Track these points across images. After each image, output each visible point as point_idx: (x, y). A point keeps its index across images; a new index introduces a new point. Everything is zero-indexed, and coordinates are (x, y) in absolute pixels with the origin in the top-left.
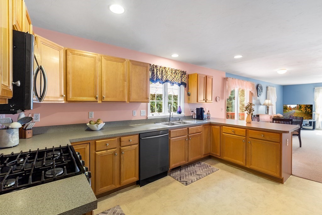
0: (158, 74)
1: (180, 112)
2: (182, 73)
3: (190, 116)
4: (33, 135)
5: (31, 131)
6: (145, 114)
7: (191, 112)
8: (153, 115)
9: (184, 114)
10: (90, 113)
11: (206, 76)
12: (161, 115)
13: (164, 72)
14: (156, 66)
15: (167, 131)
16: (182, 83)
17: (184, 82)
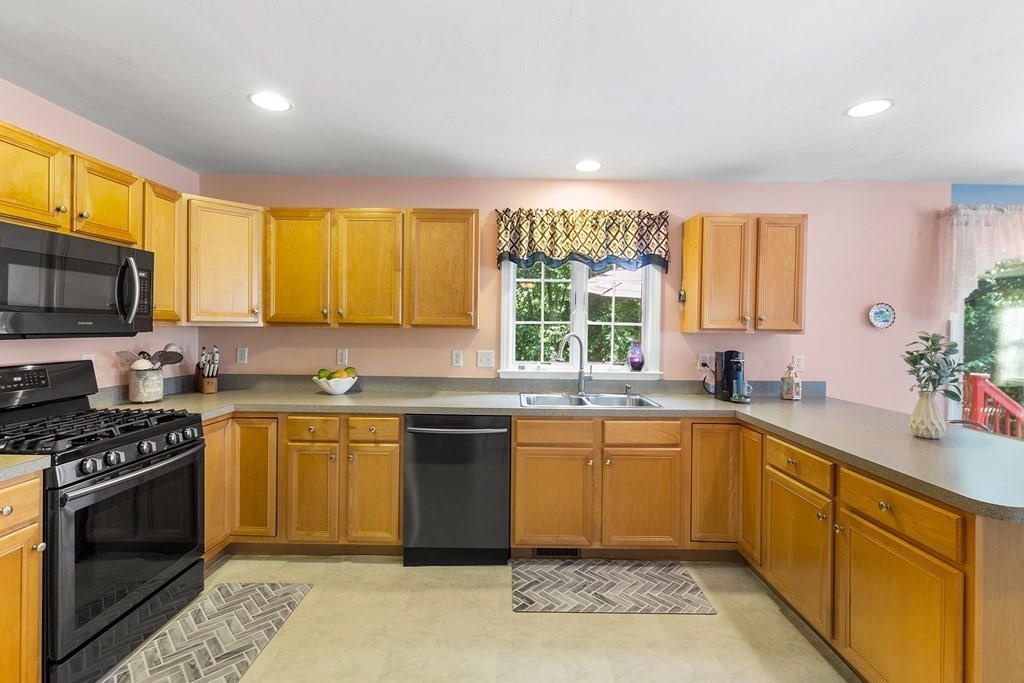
0: (537, 236)
1: (637, 366)
2: (645, 221)
3: (693, 383)
4: (220, 389)
5: (215, 380)
6: (493, 364)
7: (699, 367)
8: (523, 368)
9: (658, 372)
10: (339, 351)
11: (758, 221)
12: (556, 369)
13: (560, 227)
14: (530, 214)
15: (504, 419)
16: (648, 259)
17: (657, 253)
